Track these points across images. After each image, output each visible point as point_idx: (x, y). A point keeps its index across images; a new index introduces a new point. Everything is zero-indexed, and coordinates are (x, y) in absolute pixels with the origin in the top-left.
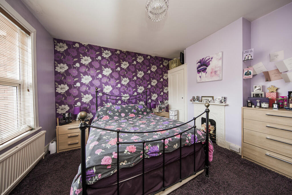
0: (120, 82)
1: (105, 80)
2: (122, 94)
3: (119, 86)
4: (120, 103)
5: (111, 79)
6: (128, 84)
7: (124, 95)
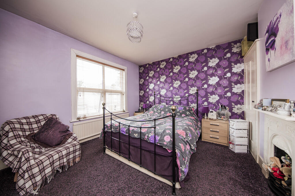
0: (172, 86)
1: (161, 85)
2: (174, 95)
3: (172, 88)
4: (172, 104)
5: (166, 84)
6: (180, 86)
7: (175, 97)
